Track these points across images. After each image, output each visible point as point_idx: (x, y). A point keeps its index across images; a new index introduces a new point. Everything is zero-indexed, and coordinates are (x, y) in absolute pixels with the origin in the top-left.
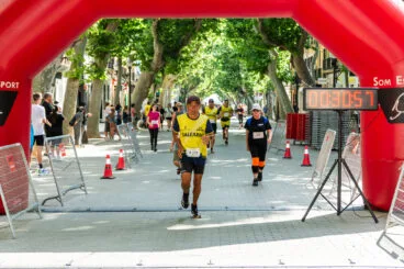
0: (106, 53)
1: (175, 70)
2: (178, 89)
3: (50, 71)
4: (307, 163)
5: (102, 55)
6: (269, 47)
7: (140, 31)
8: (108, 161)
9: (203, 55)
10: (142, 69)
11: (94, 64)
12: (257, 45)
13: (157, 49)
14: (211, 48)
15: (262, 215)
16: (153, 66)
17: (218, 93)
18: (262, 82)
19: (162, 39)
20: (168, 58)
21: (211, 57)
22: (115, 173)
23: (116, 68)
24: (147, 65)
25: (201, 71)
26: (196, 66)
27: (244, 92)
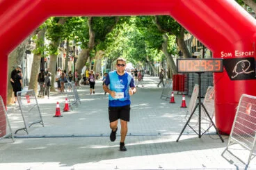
0: (58, 38)
1: (104, 48)
2: (106, 60)
3: (22, 49)
4: (184, 105)
5: (56, 39)
6: (162, 33)
7: (81, 23)
8: (58, 106)
9: (121, 38)
10: (82, 47)
11: (51, 44)
12: (154, 32)
13: (91, 35)
14: (126, 33)
15: (153, 139)
16: (89, 46)
17: (132, 62)
18: (159, 55)
19: (94, 28)
20: (99, 40)
21: (126, 39)
22: (62, 113)
23: (65, 47)
24: (85, 45)
25: (121, 49)
26: (117, 45)
27: (148, 62)
